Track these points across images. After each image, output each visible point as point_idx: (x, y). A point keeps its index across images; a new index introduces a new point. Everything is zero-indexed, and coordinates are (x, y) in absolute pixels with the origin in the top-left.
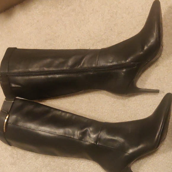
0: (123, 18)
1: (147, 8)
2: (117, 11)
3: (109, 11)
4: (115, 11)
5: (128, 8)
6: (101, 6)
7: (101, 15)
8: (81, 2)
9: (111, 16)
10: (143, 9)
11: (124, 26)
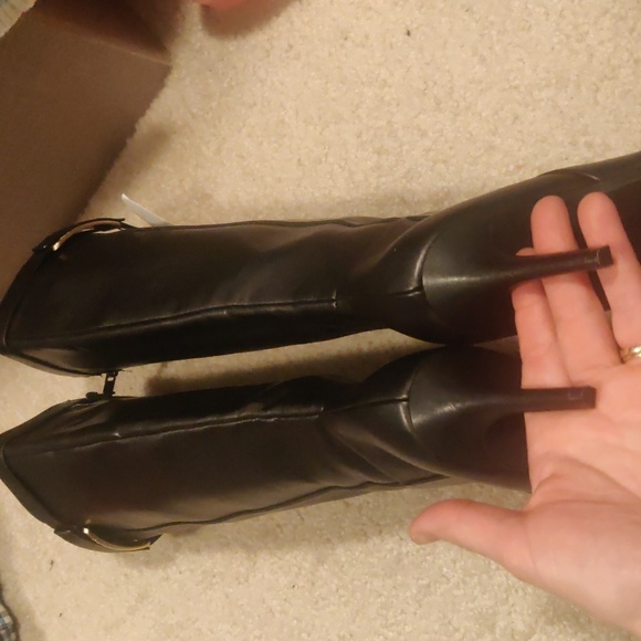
0: (424, 134)
1: (497, 48)
2: (389, 122)
3: (359, 136)
4: (383, 123)
5: (422, 87)
6: (321, 133)
7: (336, 167)
8: (243, 157)
9: (379, 153)
10: (483, 60)
11: (445, 162)
